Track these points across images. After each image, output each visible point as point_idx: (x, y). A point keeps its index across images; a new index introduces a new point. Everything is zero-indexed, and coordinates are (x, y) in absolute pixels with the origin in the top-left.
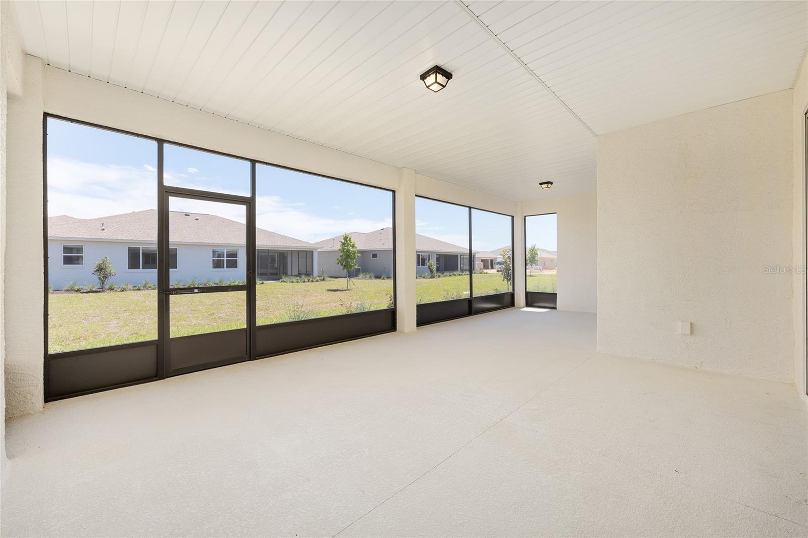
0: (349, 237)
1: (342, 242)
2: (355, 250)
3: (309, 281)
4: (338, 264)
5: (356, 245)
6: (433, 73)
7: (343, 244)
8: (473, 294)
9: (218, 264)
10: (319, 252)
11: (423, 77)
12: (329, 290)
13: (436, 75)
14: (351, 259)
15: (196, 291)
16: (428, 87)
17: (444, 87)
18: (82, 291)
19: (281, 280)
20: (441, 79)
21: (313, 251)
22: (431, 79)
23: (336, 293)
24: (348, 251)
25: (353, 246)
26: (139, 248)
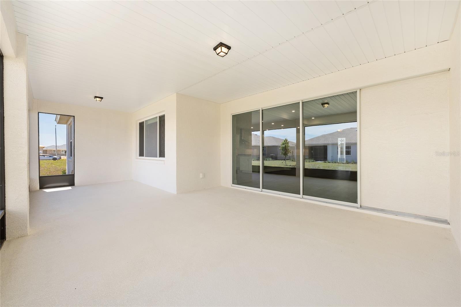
6: (219, 47)
11: (215, 49)
13: (221, 47)
16: (218, 54)
17: (227, 54)
20: (225, 50)
22: (219, 50)
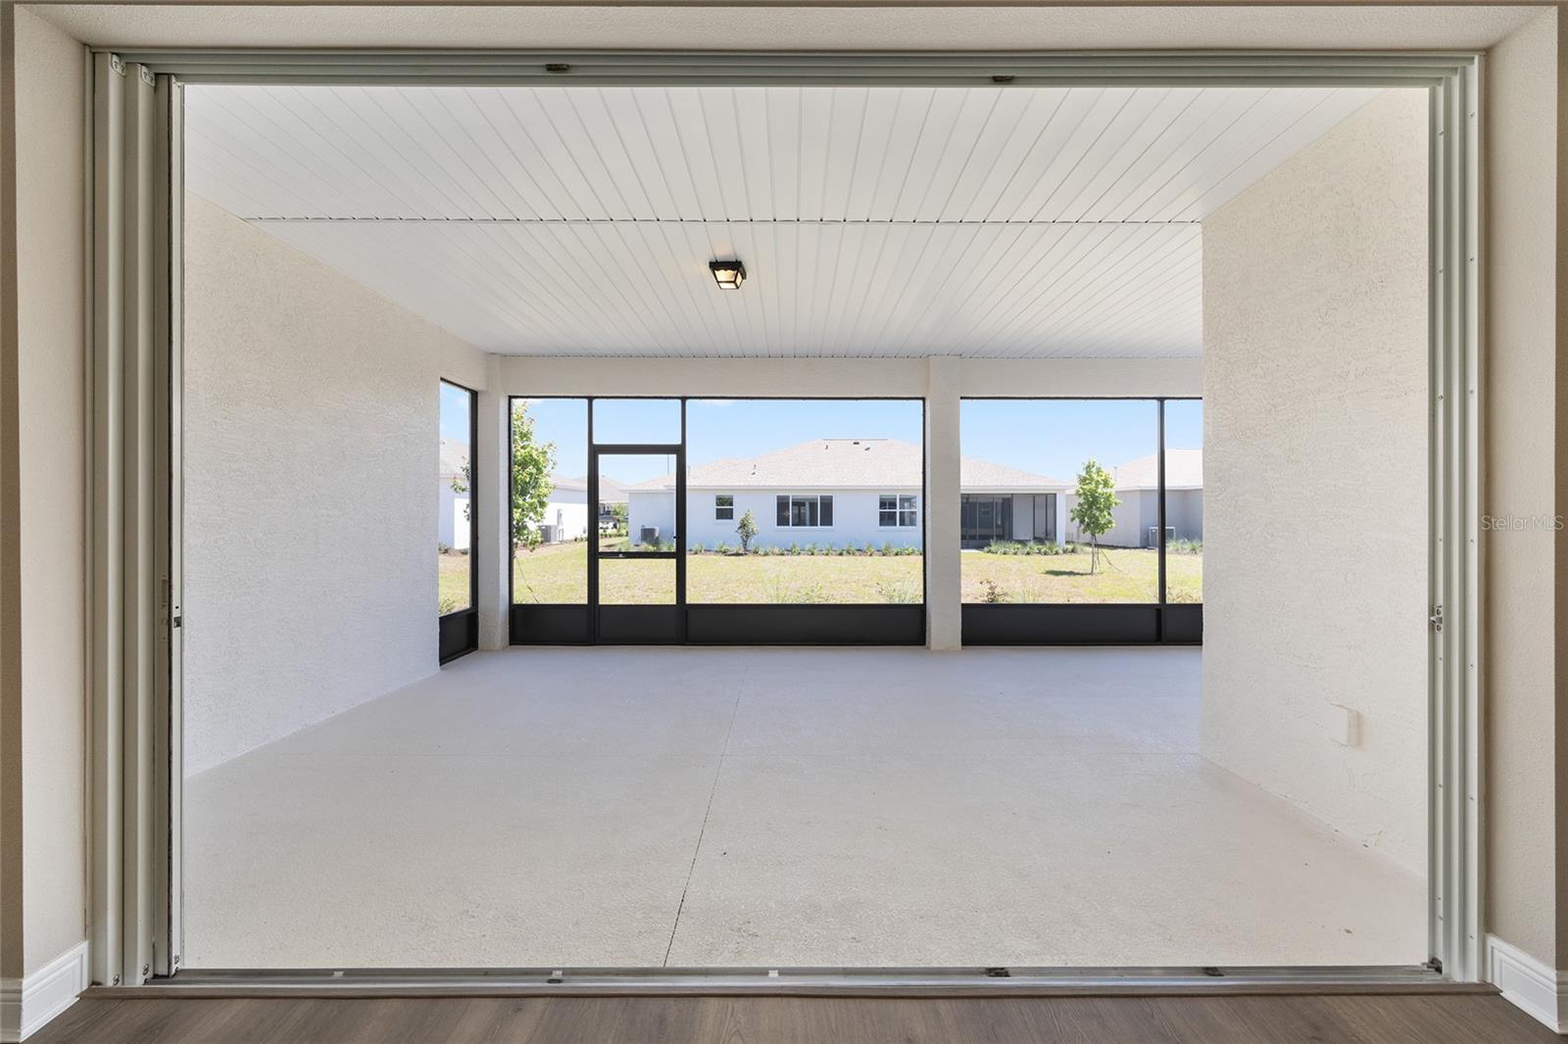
0: (1097, 465)
1: (1080, 476)
2: (1108, 490)
3: (1039, 553)
4: (1073, 519)
5: (1112, 482)
7: (1083, 481)
8: (1168, 596)
9: (887, 519)
10: (1067, 495)
12: (1049, 572)
14: (1098, 509)
15: (621, 556)
18: (729, 553)
19: (986, 549)
21: (1055, 494)
23: (1060, 577)
24: (1093, 493)
25: (1106, 484)
26: (788, 497)
